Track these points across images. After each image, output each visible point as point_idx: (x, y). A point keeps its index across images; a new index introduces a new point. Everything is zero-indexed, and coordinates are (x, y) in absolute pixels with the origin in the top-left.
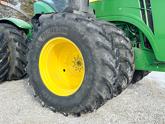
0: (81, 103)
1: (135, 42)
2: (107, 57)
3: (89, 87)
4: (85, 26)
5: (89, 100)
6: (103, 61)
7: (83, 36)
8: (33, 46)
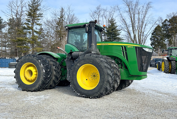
0: (98, 91)
1: (120, 66)
2: (109, 72)
3: (102, 84)
4: (100, 59)
5: (102, 90)
6: (107, 73)
7: (99, 64)
8: (74, 68)
